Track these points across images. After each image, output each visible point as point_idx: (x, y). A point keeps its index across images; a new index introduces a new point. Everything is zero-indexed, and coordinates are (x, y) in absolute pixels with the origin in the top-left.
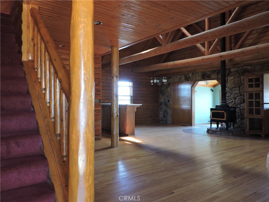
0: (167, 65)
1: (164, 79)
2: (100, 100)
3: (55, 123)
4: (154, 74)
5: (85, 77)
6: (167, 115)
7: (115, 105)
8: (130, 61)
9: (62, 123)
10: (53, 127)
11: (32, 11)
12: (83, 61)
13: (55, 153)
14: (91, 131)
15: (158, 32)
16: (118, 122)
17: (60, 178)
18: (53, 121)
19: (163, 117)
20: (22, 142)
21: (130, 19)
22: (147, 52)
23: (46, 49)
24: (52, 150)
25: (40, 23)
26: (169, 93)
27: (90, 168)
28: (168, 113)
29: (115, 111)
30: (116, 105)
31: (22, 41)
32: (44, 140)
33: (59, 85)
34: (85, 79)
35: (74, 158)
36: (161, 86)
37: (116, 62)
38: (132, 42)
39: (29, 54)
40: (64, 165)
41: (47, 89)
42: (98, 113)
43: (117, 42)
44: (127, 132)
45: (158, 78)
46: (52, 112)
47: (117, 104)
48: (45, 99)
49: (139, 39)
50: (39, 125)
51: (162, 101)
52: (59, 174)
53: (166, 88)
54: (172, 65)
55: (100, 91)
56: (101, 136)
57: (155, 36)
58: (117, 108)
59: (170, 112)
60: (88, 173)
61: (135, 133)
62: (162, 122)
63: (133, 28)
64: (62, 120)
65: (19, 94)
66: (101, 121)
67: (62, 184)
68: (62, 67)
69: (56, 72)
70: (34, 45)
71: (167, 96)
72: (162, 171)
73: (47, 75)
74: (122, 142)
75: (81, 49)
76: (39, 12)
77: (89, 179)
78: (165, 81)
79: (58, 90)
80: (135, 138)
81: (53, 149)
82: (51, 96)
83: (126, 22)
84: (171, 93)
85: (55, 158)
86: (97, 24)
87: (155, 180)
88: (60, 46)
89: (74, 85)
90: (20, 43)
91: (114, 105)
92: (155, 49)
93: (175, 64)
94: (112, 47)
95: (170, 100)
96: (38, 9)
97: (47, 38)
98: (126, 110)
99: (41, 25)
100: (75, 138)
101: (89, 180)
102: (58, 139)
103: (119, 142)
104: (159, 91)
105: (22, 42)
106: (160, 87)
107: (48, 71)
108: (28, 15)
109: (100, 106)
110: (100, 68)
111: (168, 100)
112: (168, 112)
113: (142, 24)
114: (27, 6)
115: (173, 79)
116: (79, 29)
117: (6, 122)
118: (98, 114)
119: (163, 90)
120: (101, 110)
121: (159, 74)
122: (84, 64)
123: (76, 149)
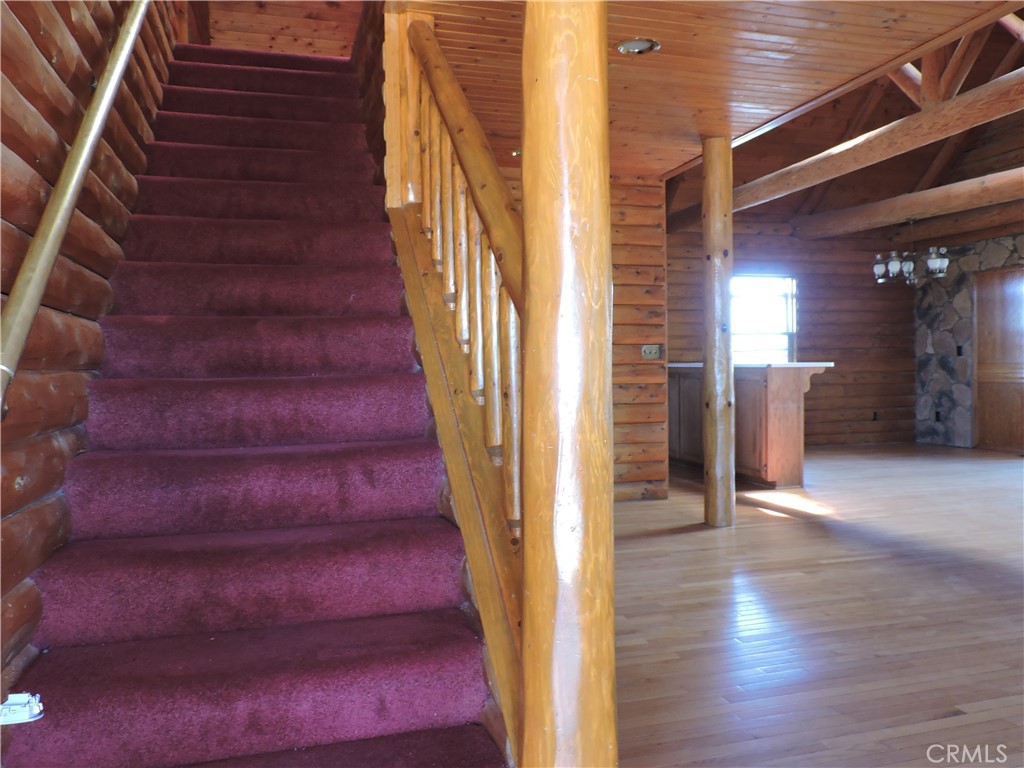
0: (948, 197)
1: (934, 256)
2: (661, 345)
3: (485, 411)
4: (890, 239)
5: (576, 225)
6: (950, 410)
7: (721, 363)
8: (780, 190)
9: (507, 405)
10: (480, 423)
11: (414, 32)
12: (569, 166)
13: (486, 508)
14: (598, 421)
15: (900, 51)
16: (729, 428)
17: (502, 596)
18: (480, 404)
19: (933, 417)
20: (384, 469)
21: (770, 12)
22: (856, 146)
23: (455, 156)
24: (475, 500)
25: (437, 67)
26: (961, 318)
27: (597, 559)
28: (954, 403)
29: (721, 388)
30: (725, 363)
31: (385, 143)
32: (451, 468)
33: (496, 273)
34: (576, 233)
35: (541, 517)
36: (925, 289)
37: (721, 194)
38: (787, 108)
39: (407, 184)
40: (515, 553)
41: (461, 295)
42: (657, 396)
43: (725, 117)
44: (772, 472)
45: (907, 256)
46: (476, 374)
47: (728, 360)
48: (455, 330)
49: (814, 94)
50: (437, 419)
51: (930, 350)
52: (499, 581)
53: (946, 298)
54: (973, 196)
55: (663, 314)
56: (667, 482)
57: (884, 68)
58: (725, 375)
59: (965, 396)
60: (589, 576)
61: (807, 480)
62: (928, 440)
63: (784, 47)
64: (505, 395)
65: (376, 317)
66: (666, 426)
67: (506, 617)
68: (506, 208)
69: (486, 230)
70: (423, 151)
71: (951, 331)
72: (913, 628)
73: (460, 245)
74: (747, 511)
75: (562, 124)
76: (437, 35)
77: (595, 598)
78: (938, 263)
79: (494, 292)
80: (806, 495)
81: (481, 498)
82: (473, 315)
83: (754, 27)
84: (971, 319)
85: (484, 525)
86: (640, 52)
87: (878, 656)
88: (514, 154)
89: (538, 255)
90: (379, 149)
91: (716, 365)
92: (892, 131)
93: (985, 190)
94: (704, 138)
95: (966, 347)
96: (432, 26)
97: (460, 114)
98: (766, 387)
99: (442, 76)
100: (542, 445)
101: (593, 600)
102: (497, 465)
103: (735, 509)
104: (915, 311)
105: (383, 144)
106: (920, 293)
107: (463, 233)
108: (402, 47)
109: (662, 370)
110: (659, 226)
111: (954, 346)
112: (955, 396)
113: (821, 25)
114: (399, 21)
115: (980, 254)
116: (552, 50)
117: (336, 404)
118: (655, 399)
119: (930, 307)
120: (666, 386)
121: (912, 239)
122: (572, 178)
123: (545, 484)
